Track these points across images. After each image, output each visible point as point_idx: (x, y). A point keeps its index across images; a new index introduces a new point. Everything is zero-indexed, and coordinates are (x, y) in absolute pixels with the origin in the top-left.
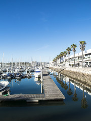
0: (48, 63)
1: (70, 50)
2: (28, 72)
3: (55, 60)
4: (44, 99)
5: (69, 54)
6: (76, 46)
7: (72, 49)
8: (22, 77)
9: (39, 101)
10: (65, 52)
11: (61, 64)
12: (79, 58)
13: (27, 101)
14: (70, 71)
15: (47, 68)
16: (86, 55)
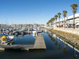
0: (44, 25)
1: (57, 17)
2: (30, 30)
3: (48, 23)
4: (32, 48)
5: (56, 19)
6: (61, 14)
7: (58, 16)
8: (25, 34)
9: (29, 49)
10: (54, 18)
11: (51, 26)
12: (63, 22)
13: (22, 49)
14: (56, 30)
15: (43, 28)
16: (67, 20)
